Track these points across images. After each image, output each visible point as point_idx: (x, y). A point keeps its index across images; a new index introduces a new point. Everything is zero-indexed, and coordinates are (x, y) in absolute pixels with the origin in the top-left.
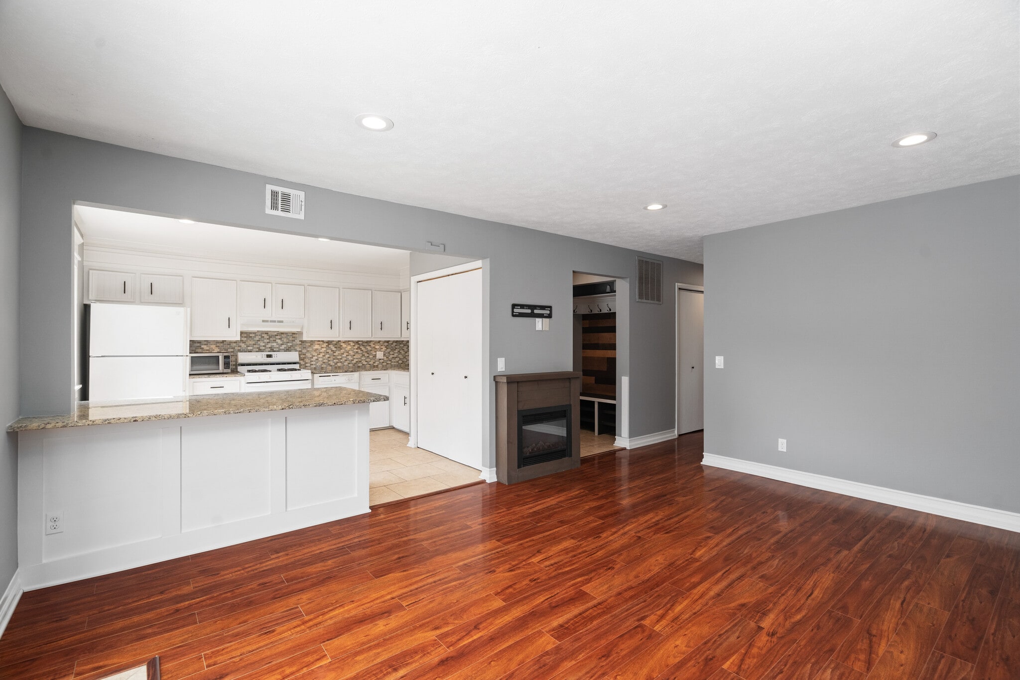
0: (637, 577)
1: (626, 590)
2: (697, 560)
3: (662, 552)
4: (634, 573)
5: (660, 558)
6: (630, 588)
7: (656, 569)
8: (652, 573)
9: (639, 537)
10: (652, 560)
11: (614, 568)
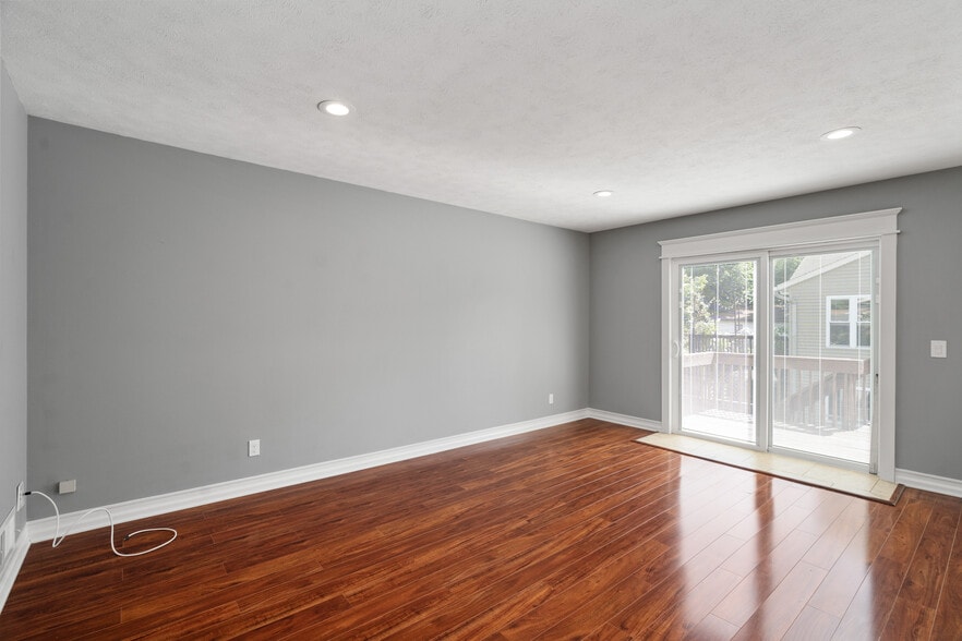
0: (620, 560)
1: (628, 546)
2: (550, 582)
3: (591, 594)
4: (624, 564)
5: (594, 585)
6: (625, 548)
7: (599, 569)
8: (604, 565)
9: (623, 627)
10: (604, 582)
11: (647, 570)
